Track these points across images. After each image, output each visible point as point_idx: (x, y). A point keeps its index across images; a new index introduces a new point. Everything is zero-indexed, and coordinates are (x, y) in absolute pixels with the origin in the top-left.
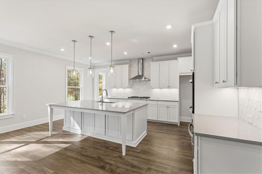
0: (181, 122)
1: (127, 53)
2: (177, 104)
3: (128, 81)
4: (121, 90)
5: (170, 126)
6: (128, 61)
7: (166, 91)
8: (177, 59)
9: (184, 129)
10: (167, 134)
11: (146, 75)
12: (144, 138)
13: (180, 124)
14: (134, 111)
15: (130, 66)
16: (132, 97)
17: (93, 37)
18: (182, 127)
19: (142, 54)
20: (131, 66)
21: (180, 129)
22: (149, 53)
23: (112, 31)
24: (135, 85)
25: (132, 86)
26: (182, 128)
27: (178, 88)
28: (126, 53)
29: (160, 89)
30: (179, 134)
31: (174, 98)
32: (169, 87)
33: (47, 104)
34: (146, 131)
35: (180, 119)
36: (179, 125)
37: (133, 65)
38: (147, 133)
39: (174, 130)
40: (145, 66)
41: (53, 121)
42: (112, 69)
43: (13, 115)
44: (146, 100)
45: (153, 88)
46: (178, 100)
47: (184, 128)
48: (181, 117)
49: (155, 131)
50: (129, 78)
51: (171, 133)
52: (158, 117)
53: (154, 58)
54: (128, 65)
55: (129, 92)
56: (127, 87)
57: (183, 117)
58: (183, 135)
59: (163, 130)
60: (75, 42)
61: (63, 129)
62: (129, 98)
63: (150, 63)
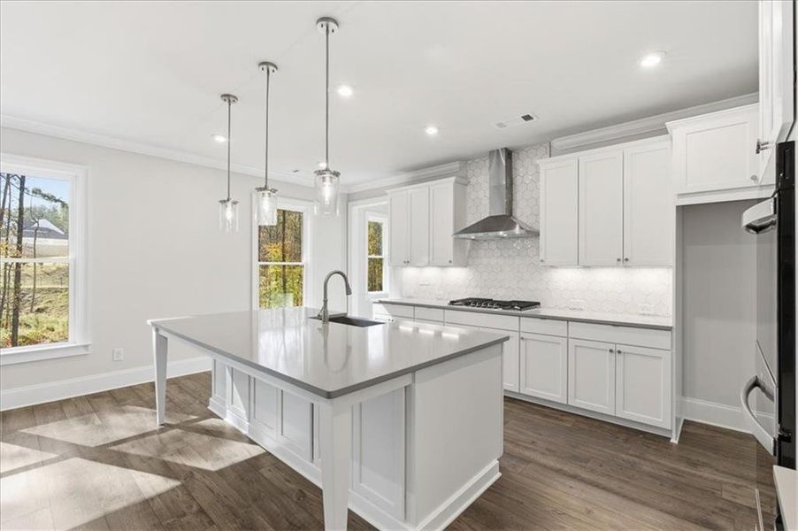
0: (686, 423)
1: (439, 128)
2: (665, 340)
3: (450, 240)
4: (431, 274)
5: (626, 441)
6: (456, 165)
7: (610, 278)
8: (667, 133)
9: (706, 473)
10: (604, 489)
11: (522, 213)
12: (482, 496)
13: (684, 436)
14: (410, 375)
15: (463, 184)
16: (467, 302)
17: (276, 67)
18: (694, 458)
19: (501, 125)
20: (466, 185)
21: (682, 467)
22: (527, 118)
23: (325, 19)
24: (482, 252)
25: (469, 256)
26: (694, 464)
27: (668, 267)
28: (432, 131)
29: (583, 271)
30: (670, 506)
31: (652, 312)
32: (624, 262)
33: (149, 322)
34: (495, 462)
35: (681, 407)
36: (674, 440)
37: (473, 180)
38: (501, 469)
39: (646, 467)
40: (518, 180)
41: (168, 378)
42: (327, 183)
43: (86, 347)
44: (519, 316)
45: (552, 267)
46: (670, 322)
47: (704, 465)
48: (689, 400)
49: (543, 460)
50: (455, 226)
51: (627, 489)
52: (571, 392)
53: (556, 143)
54: (453, 179)
55: (459, 280)
56: (451, 264)
57: (699, 402)
58: (694, 513)
59: (587, 461)
60: (232, 99)
61: (209, 408)
62: (452, 303)
63: (538, 162)
